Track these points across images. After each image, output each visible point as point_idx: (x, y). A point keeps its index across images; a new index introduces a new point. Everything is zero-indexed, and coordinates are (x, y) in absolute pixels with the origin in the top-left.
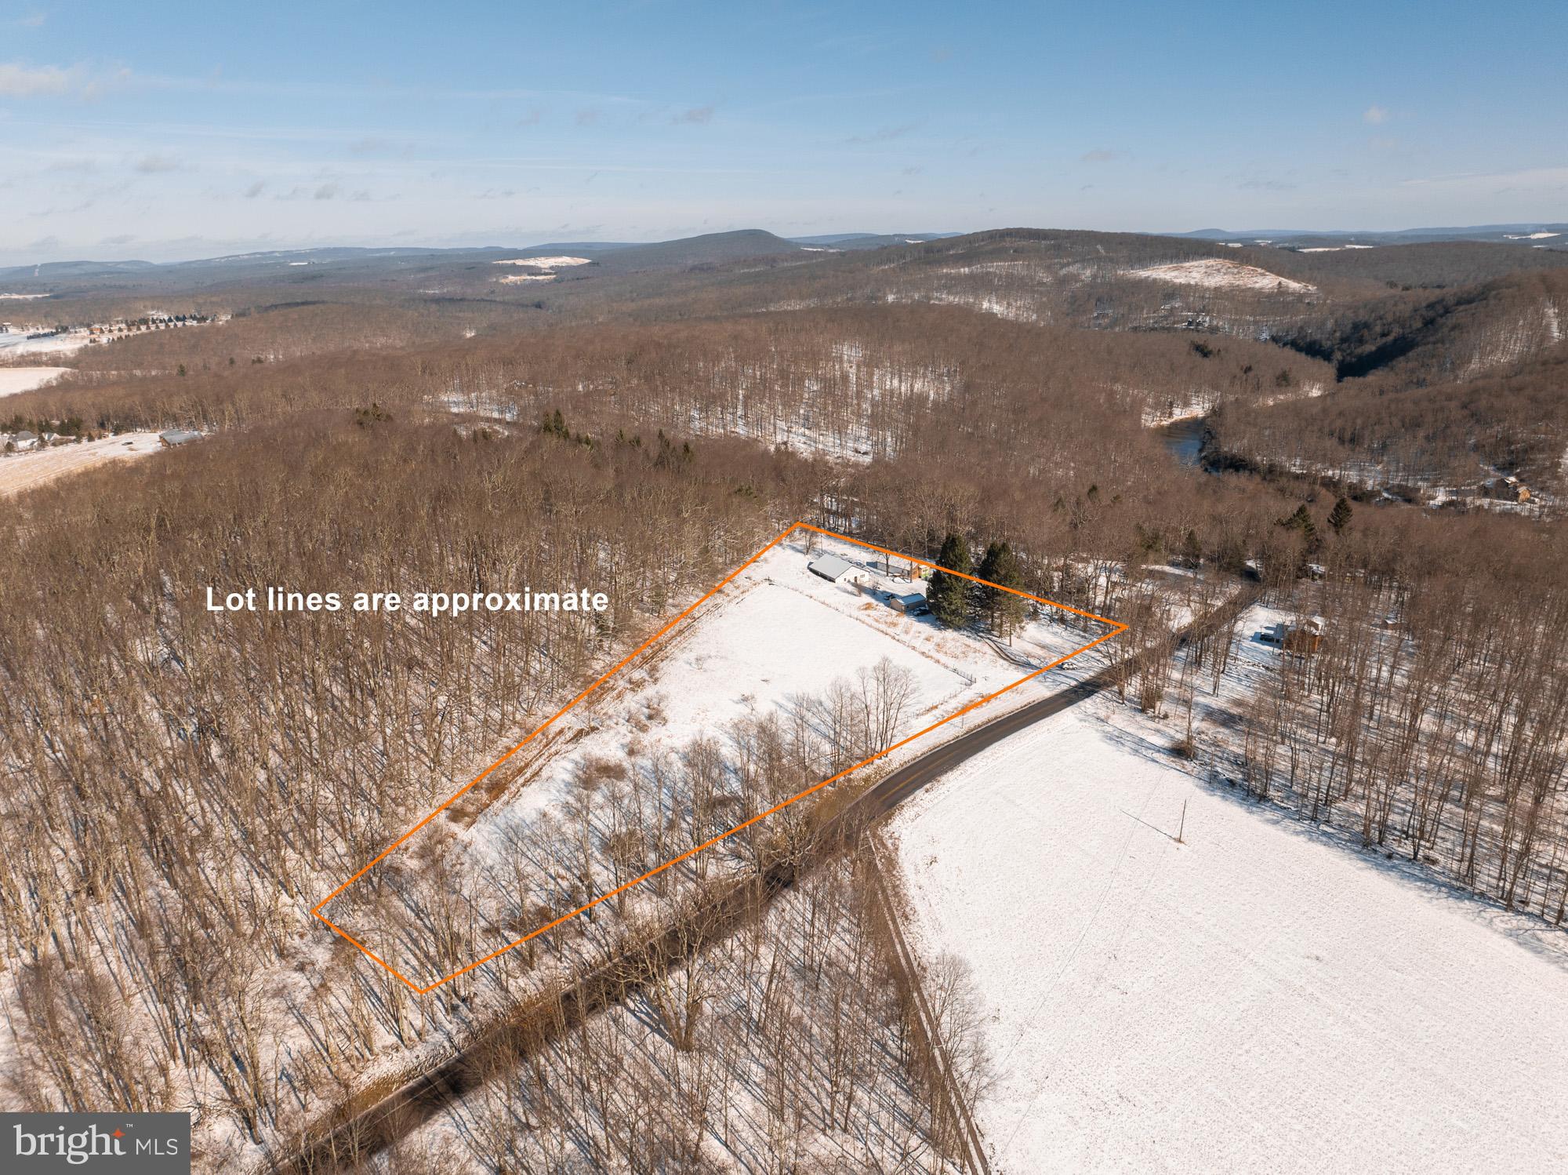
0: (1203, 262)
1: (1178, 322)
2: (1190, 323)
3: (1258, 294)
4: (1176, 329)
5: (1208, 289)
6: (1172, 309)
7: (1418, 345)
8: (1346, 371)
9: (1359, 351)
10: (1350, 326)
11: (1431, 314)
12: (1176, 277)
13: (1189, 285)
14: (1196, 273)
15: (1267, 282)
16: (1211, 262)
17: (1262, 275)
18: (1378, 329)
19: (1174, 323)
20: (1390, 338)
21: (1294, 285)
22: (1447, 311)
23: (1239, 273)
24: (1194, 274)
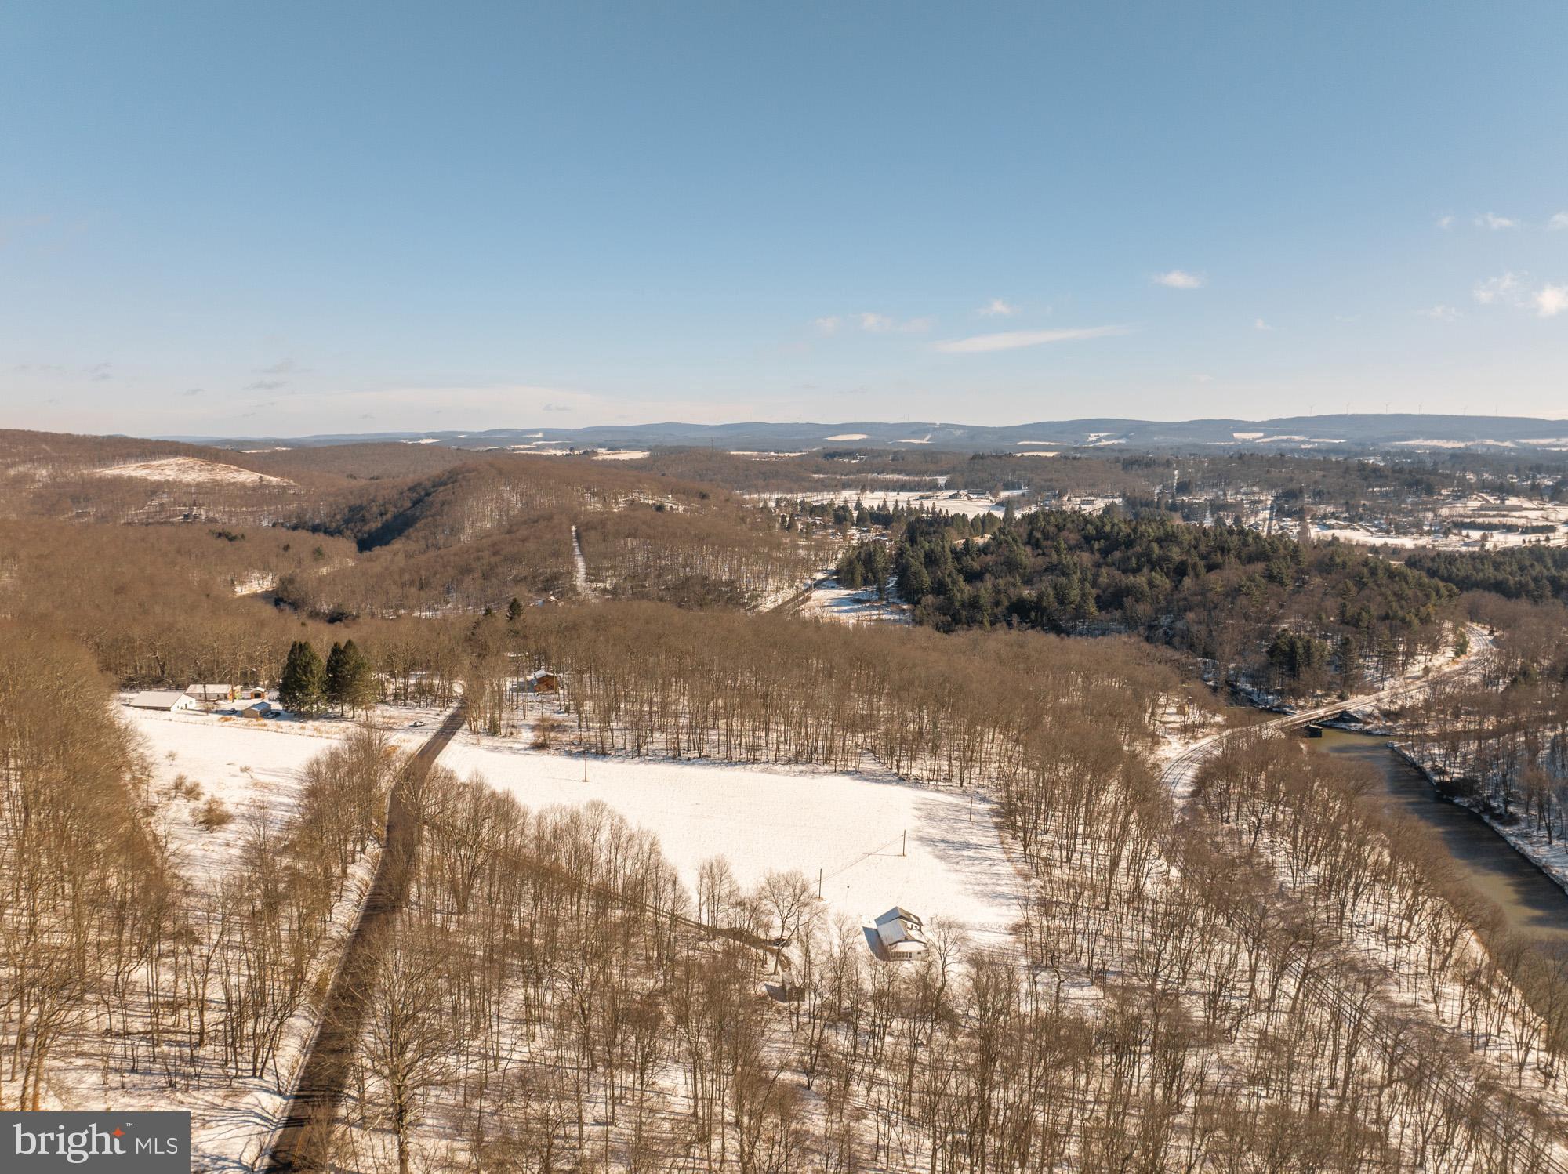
0: (172, 460)
1: (173, 517)
2: (186, 517)
3: (242, 486)
4: (173, 523)
5: (189, 485)
6: (162, 505)
7: (418, 518)
8: (364, 545)
9: (366, 528)
10: (346, 510)
11: (415, 495)
12: (148, 475)
13: (167, 481)
14: (165, 470)
15: (247, 477)
16: (180, 460)
17: (237, 471)
18: (375, 510)
19: (170, 517)
20: (389, 516)
21: (274, 480)
22: (428, 494)
23: (213, 470)
24: (167, 472)
